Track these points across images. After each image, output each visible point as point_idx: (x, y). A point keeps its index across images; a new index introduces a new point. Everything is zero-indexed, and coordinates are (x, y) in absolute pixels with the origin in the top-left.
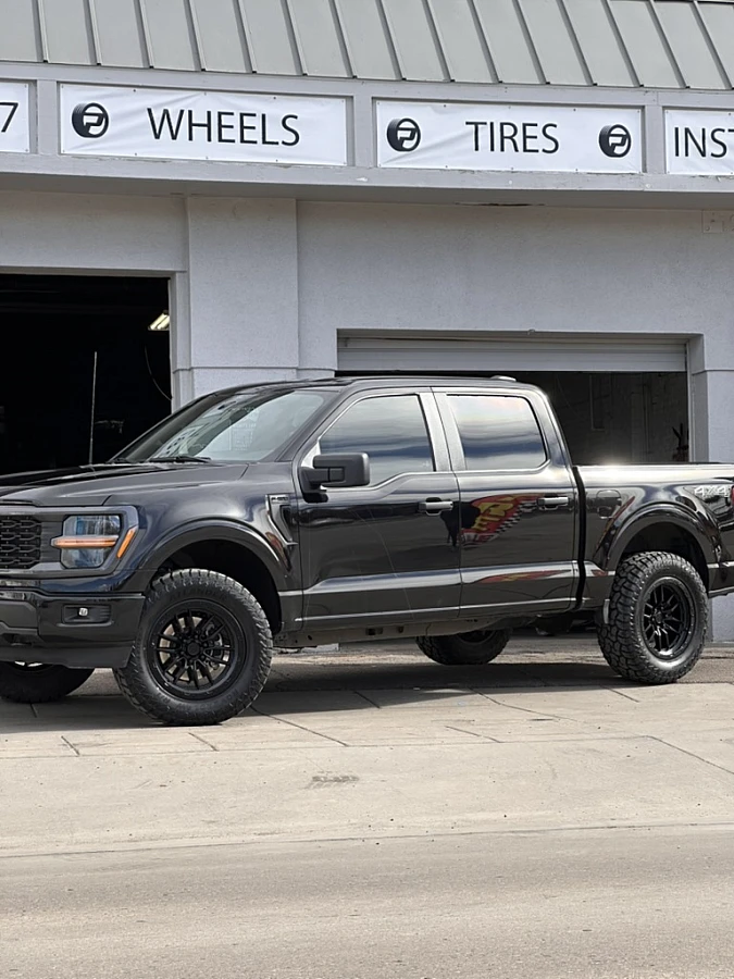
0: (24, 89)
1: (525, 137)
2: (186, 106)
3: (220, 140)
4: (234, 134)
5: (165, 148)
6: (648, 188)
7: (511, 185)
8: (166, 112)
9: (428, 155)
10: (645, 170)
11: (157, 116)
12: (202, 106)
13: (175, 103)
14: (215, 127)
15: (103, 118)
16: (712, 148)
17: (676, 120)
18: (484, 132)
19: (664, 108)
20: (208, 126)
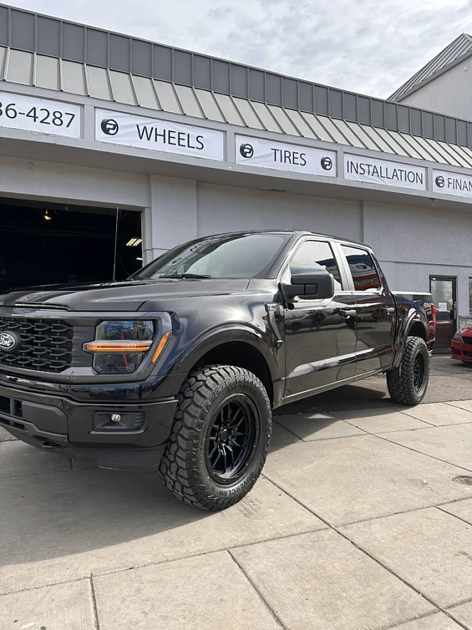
0: (78, 108)
1: (294, 158)
2: (154, 126)
3: (169, 143)
4: (176, 141)
5: (144, 143)
6: (338, 183)
7: (288, 177)
8: (145, 128)
9: (256, 160)
10: (337, 176)
11: (141, 129)
12: (162, 127)
13: (150, 124)
14: (167, 137)
15: (116, 126)
16: (360, 171)
17: (348, 158)
18: (278, 154)
19: (345, 153)
20: (164, 136)
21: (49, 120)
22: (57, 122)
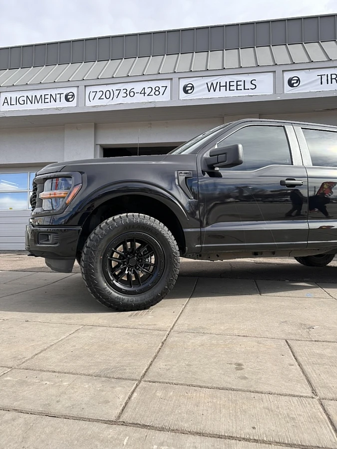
0: (169, 81)
2: (218, 81)
3: (230, 90)
4: (234, 88)
5: (212, 95)
7: (335, 94)
8: (212, 83)
9: (303, 87)
11: (209, 85)
13: (215, 80)
14: (228, 86)
15: (192, 87)
18: (324, 78)
20: (226, 86)
21: (152, 93)
22: (157, 93)
